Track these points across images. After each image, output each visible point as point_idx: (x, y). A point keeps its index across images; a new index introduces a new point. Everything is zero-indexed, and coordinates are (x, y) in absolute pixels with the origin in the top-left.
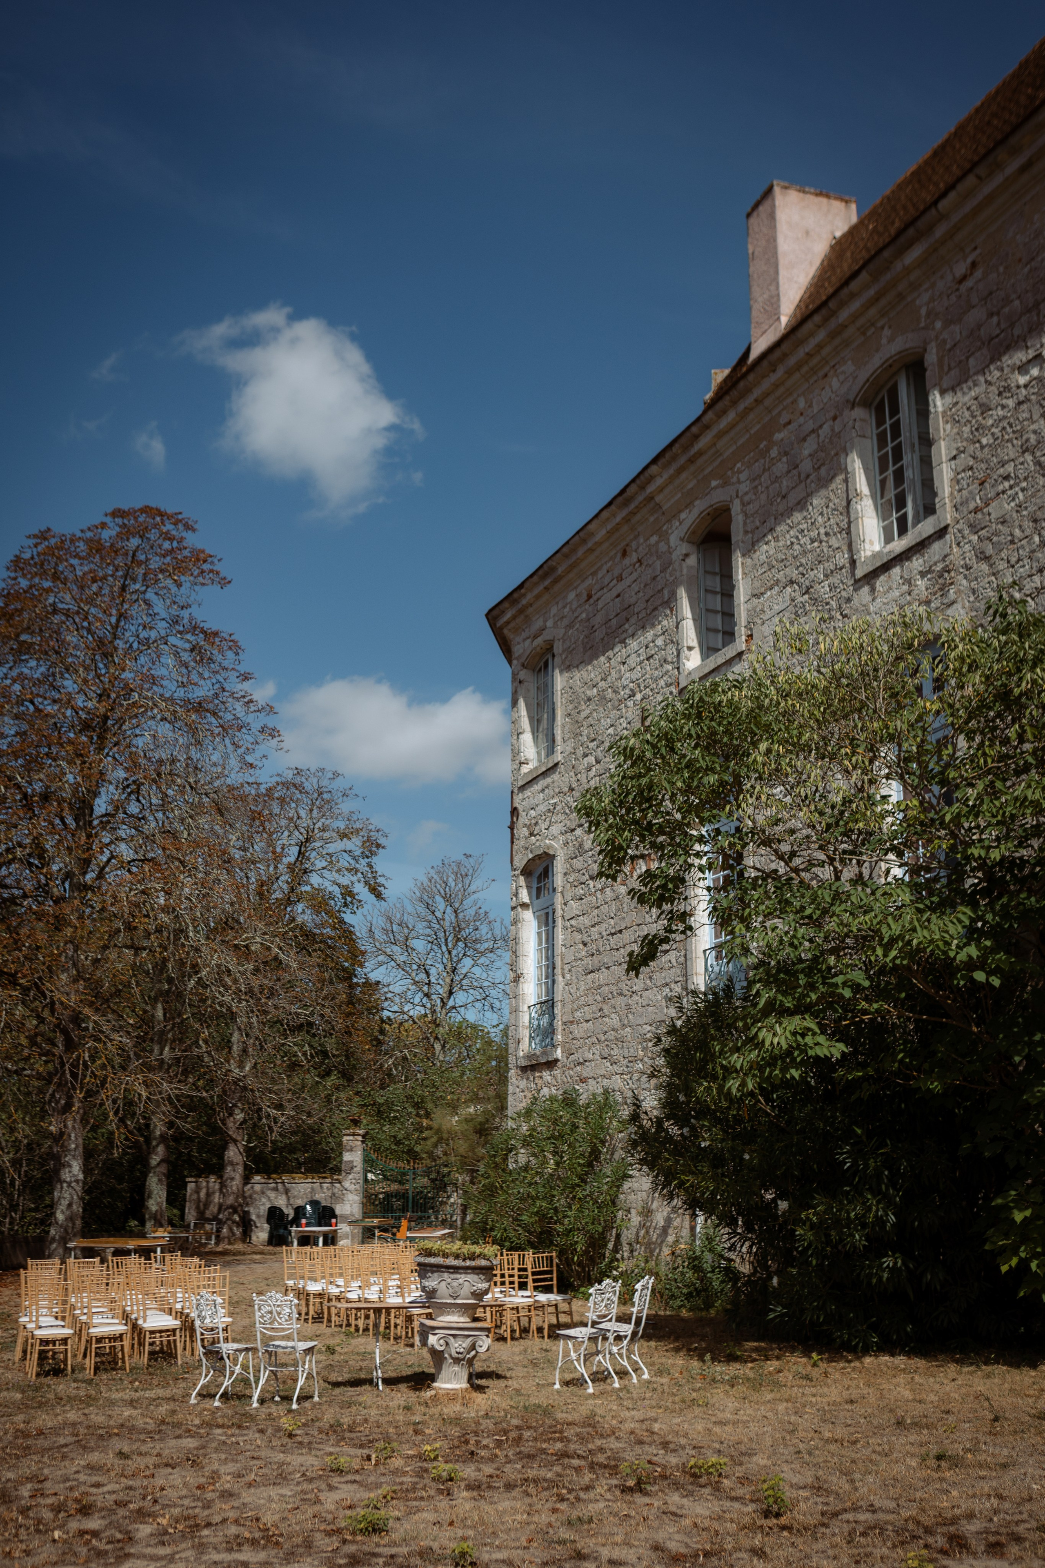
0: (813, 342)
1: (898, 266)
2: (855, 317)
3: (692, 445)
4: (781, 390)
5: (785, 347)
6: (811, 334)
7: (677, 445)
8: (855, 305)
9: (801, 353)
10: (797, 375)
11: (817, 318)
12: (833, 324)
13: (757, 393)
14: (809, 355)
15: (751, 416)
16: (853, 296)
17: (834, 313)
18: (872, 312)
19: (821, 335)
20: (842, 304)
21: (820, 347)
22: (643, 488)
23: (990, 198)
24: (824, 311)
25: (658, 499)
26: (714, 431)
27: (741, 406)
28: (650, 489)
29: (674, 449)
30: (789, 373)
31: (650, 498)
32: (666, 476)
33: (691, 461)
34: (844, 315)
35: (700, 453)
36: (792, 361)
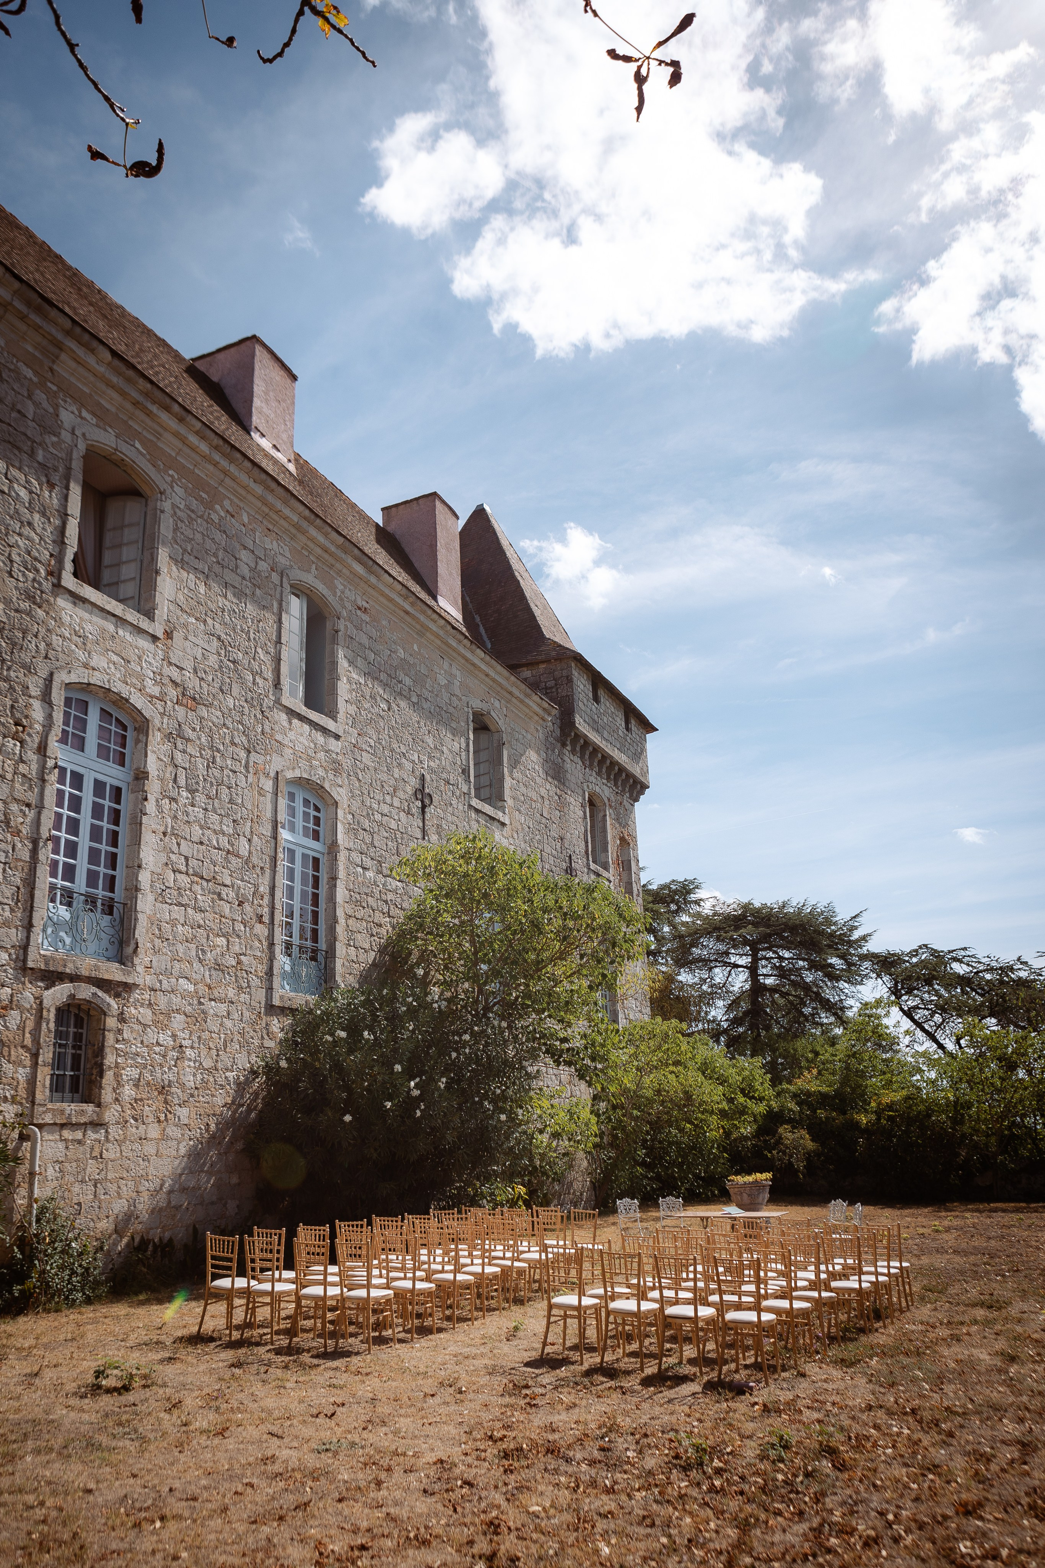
0: (287, 512)
1: (349, 560)
2: (312, 539)
3: (154, 402)
4: (243, 492)
5: (280, 490)
6: (293, 509)
7: (149, 386)
8: (321, 539)
9: (279, 505)
10: (259, 504)
11: (307, 513)
12: (305, 524)
13: (233, 469)
14: (277, 512)
15: (211, 468)
16: (326, 535)
17: (311, 523)
18: (319, 551)
19: (295, 518)
20: (319, 529)
21: (285, 518)
22: (68, 333)
23: (391, 600)
24: (313, 517)
25: (63, 356)
26: (182, 430)
27: (217, 457)
28: (71, 344)
29: (141, 381)
30: (261, 499)
31: (60, 346)
32: (102, 369)
33: (136, 404)
34: (313, 532)
35: (149, 414)
36: (270, 498)
